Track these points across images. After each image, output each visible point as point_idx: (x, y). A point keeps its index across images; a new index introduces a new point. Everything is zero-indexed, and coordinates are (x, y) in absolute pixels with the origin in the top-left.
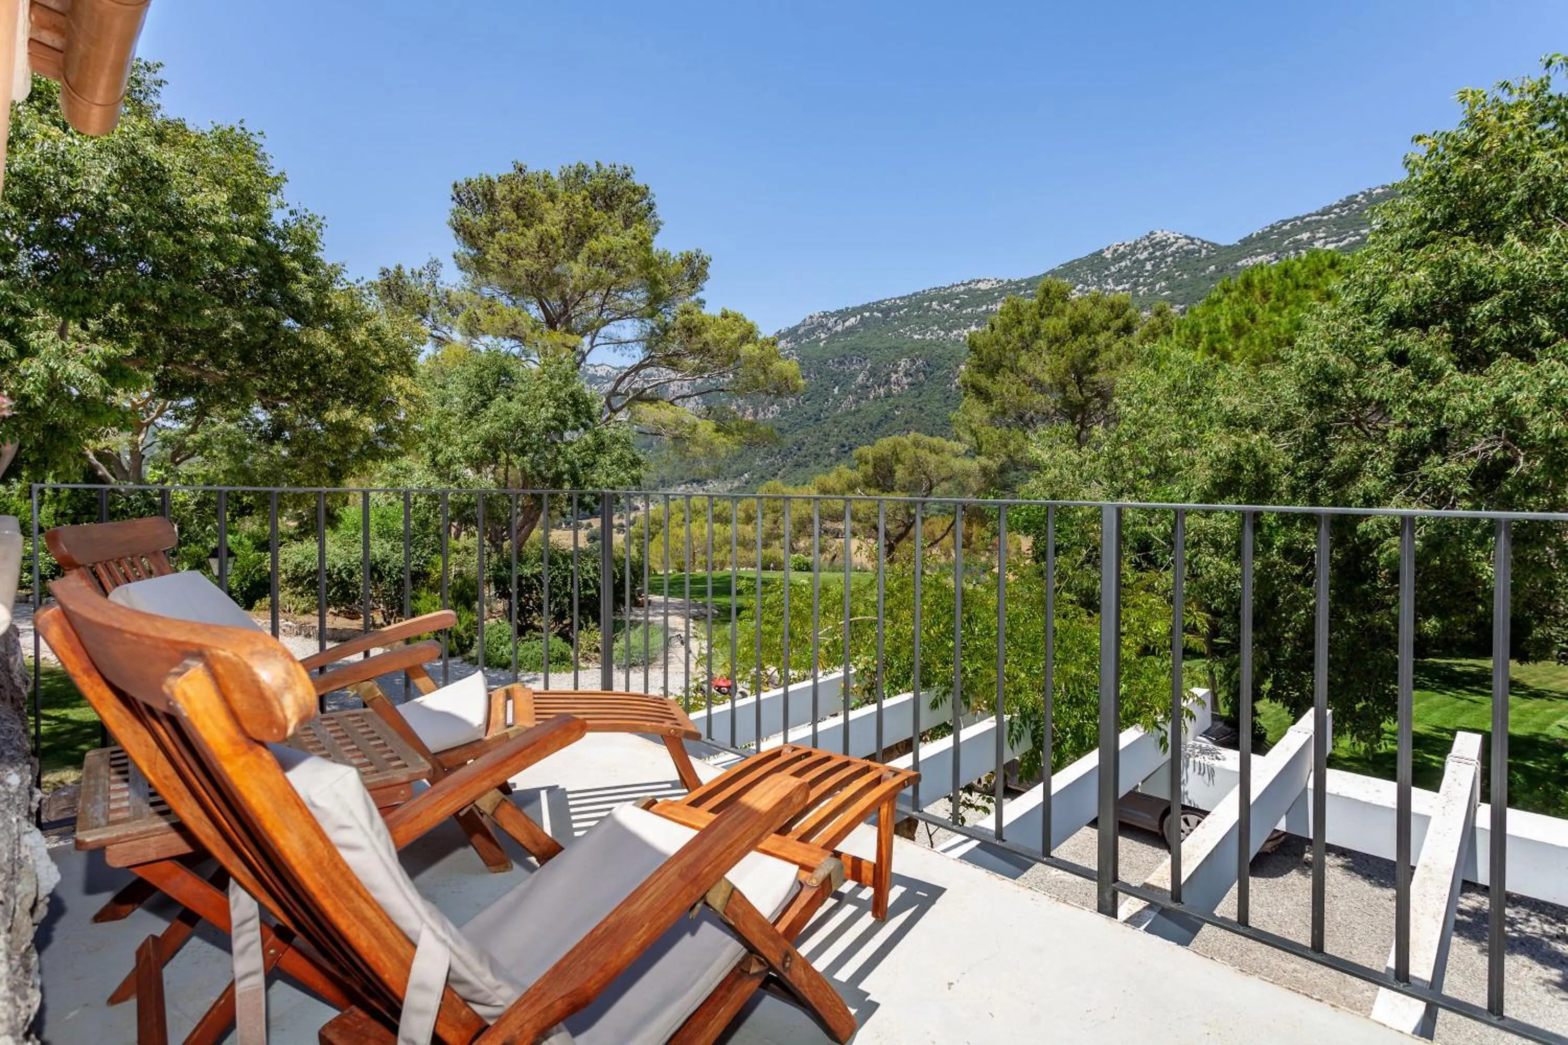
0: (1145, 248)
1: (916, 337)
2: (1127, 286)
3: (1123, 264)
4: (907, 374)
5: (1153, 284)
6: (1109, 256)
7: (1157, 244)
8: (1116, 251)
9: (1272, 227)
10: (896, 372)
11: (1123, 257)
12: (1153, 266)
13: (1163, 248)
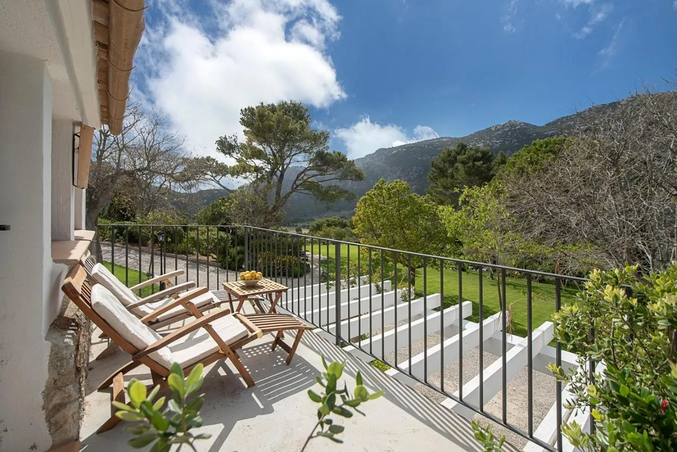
0: (508, 127)
1: (419, 158)
2: (501, 141)
3: (499, 132)
4: (416, 172)
5: (511, 140)
6: (493, 129)
7: (512, 125)
8: (496, 127)
9: (558, 119)
10: (412, 171)
11: (498, 130)
12: (511, 133)
13: (515, 126)
